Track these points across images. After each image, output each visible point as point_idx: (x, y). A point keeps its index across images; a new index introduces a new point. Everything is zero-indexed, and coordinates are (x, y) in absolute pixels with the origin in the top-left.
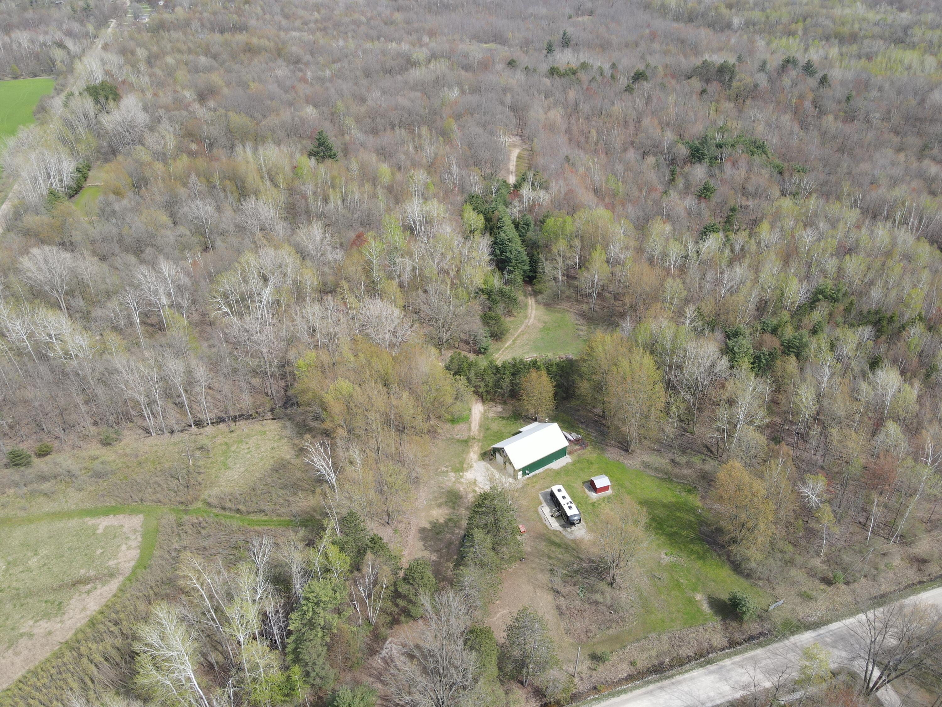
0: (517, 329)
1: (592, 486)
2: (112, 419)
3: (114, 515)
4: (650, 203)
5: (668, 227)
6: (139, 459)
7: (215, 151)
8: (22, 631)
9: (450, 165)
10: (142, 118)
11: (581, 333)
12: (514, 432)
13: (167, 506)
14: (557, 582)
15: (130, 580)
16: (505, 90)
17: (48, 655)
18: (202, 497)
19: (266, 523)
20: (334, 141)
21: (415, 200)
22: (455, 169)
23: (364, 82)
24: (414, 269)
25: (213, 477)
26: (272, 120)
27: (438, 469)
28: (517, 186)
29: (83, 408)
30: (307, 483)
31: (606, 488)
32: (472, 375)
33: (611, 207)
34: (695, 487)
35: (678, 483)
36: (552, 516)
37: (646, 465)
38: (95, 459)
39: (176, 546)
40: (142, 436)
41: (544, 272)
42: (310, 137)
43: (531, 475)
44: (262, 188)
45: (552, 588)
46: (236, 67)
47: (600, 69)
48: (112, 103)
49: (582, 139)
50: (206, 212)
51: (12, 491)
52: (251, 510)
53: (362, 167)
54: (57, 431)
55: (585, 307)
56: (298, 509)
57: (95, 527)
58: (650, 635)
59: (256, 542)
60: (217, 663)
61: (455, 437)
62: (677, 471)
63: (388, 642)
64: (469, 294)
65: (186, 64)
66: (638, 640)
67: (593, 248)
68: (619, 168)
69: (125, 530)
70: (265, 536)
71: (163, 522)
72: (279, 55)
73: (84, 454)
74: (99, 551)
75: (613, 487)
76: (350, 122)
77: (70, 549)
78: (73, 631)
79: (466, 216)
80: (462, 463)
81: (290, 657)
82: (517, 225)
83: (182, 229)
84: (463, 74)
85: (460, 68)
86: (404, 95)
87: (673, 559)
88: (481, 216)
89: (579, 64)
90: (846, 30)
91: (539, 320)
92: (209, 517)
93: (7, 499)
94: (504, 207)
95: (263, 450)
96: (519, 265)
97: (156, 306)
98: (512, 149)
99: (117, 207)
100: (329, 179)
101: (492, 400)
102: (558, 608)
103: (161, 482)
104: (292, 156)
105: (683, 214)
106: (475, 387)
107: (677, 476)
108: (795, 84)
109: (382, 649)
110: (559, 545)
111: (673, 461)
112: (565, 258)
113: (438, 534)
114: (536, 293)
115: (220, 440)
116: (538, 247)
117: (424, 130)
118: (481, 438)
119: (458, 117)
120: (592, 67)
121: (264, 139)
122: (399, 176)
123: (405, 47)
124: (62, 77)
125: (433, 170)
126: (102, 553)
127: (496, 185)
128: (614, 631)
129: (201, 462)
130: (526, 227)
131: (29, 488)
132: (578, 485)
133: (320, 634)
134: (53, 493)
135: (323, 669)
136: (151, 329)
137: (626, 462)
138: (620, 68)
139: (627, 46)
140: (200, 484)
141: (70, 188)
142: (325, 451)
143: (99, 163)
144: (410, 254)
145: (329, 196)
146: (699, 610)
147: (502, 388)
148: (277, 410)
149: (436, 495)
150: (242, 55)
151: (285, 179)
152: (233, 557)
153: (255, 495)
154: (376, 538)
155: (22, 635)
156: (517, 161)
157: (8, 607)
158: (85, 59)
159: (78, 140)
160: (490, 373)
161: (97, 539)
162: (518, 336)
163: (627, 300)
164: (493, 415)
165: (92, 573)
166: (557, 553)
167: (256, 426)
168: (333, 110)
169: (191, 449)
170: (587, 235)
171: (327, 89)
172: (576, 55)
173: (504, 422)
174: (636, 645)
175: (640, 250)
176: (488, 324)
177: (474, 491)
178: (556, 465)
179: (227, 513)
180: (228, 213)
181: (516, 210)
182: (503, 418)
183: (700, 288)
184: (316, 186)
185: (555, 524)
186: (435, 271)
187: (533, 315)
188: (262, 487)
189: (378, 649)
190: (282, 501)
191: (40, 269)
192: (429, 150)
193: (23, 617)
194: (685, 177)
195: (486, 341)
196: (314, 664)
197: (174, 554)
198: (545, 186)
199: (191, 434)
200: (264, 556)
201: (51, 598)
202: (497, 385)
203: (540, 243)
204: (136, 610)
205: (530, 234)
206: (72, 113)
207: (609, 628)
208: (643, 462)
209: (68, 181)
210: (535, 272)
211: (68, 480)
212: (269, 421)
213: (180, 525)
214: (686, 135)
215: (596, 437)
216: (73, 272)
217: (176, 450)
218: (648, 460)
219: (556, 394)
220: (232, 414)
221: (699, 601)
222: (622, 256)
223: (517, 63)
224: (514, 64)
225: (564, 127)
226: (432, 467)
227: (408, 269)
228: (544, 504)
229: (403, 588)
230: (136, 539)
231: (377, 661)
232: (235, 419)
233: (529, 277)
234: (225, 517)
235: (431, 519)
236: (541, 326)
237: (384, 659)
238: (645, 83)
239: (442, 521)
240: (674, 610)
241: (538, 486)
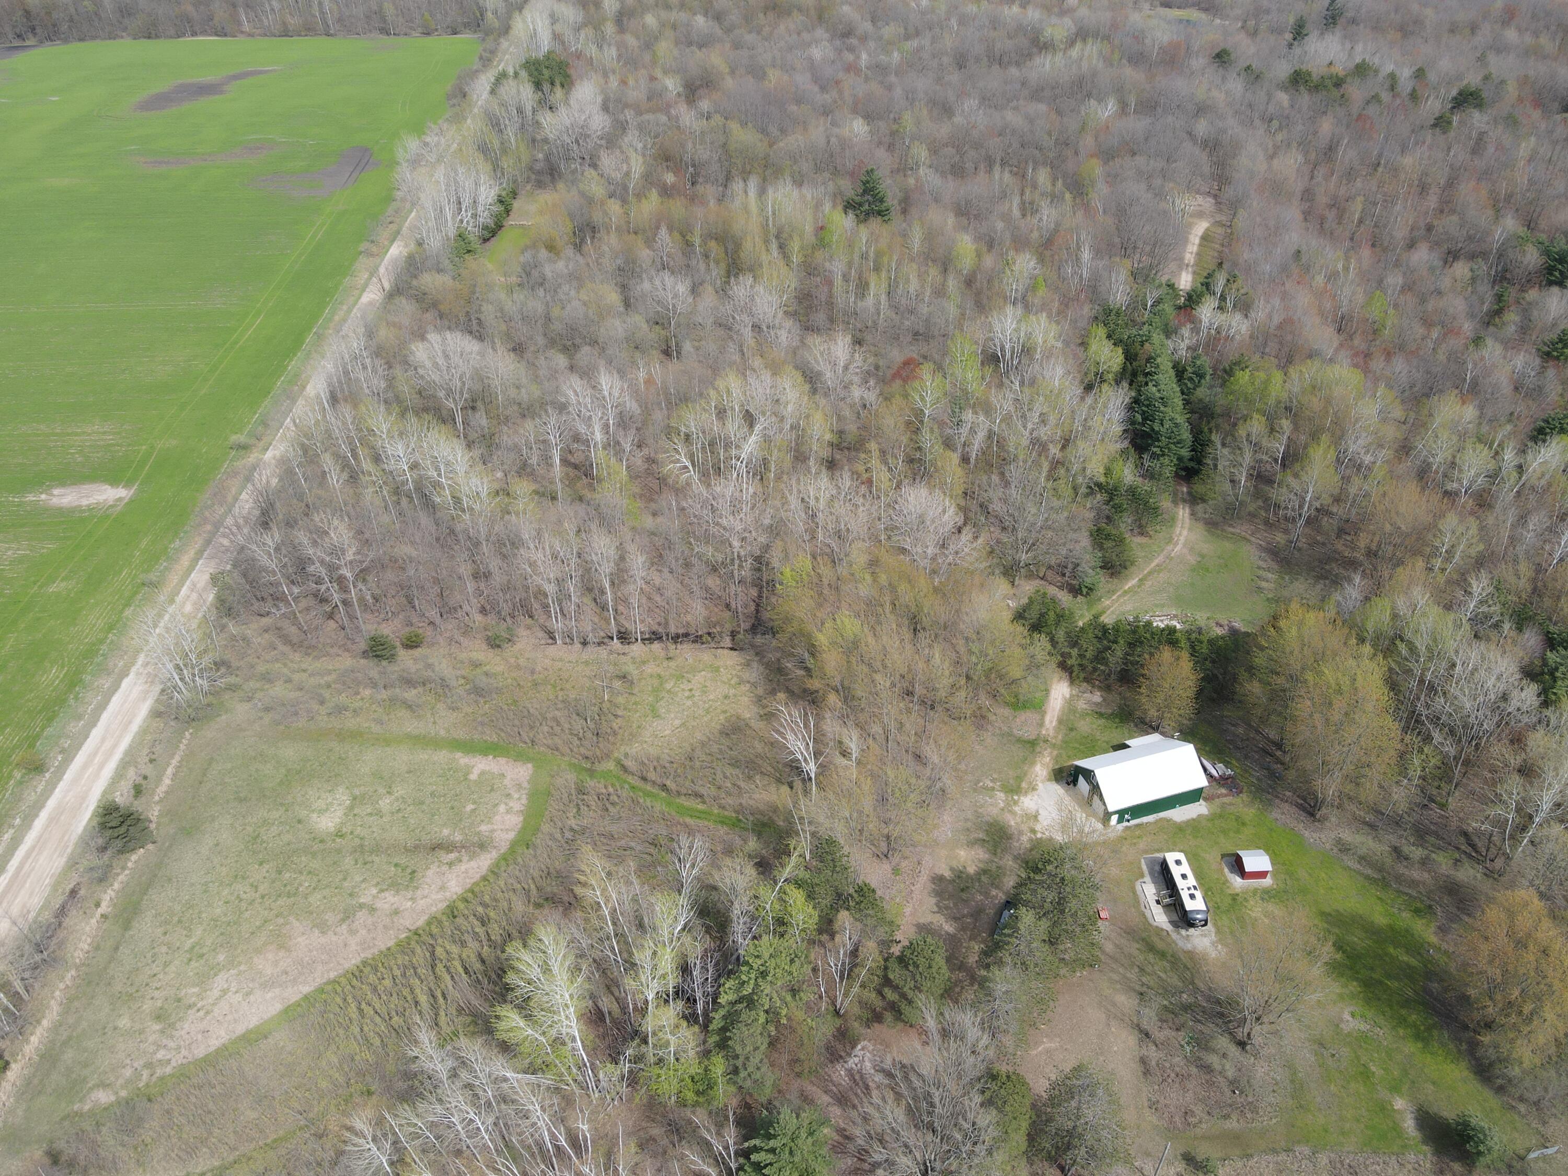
0: (1151, 560)
1: (1238, 865)
2: (506, 608)
3: (495, 757)
4: (1442, 357)
5: (1470, 412)
6: (535, 677)
7: (700, 188)
8: (362, 900)
9: (1079, 248)
10: (599, 122)
11: (1264, 584)
12: (1115, 743)
13: (567, 759)
14: (1149, 1017)
15: (505, 859)
16: (1201, 110)
17: (391, 943)
18: (616, 755)
19: (703, 816)
20: (890, 188)
21: (1009, 310)
22: (1086, 255)
23: (954, 77)
24: (990, 435)
25: (635, 725)
26: (794, 141)
27: (979, 781)
28: (1193, 300)
29: (470, 586)
30: (770, 764)
31: (1262, 875)
32: (1061, 635)
33: (1363, 360)
34: (1430, 907)
35: (1399, 891)
36: (1158, 902)
37: (1344, 848)
38: (476, 665)
39: (572, 823)
40: (543, 642)
41: (1216, 466)
42: (852, 174)
43: (1133, 822)
44: (764, 258)
45: (1138, 1025)
46: (750, 38)
47: (1392, 77)
48: (559, 93)
49: (1331, 215)
50: (676, 296)
51: (367, 692)
52: (684, 791)
53: (930, 236)
54: (433, 614)
55: (1280, 538)
56: (751, 802)
57: (468, 770)
58: (1297, 1149)
59: (684, 841)
60: (610, 1013)
61: (1015, 732)
62: (1401, 869)
63: (859, 1047)
64: (1075, 489)
65: (674, 27)
66: (1275, 1151)
67: (1315, 436)
68: (1395, 280)
69: (506, 782)
70: (698, 836)
71: (559, 781)
72: (820, 18)
73: (463, 656)
74: (470, 807)
75: (1275, 873)
76: (921, 152)
77: (432, 794)
78: (426, 917)
79: (1094, 347)
80: (1019, 779)
81: (713, 1039)
82: (1180, 371)
83: (638, 320)
84: (1130, 74)
85: (1124, 61)
86: (1016, 109)
87: (1363, 1027)
88: (1120, 350)
89: (1351, 65)
91: (1191, 549)
92: (622, 788)
93: (361, 703)
94: (1162, 337)
95: (712, 697)
96: (1172, 446)
97: (587, 442)
98: (1195, 220)
99: (548, 270)
100: (872, 255)
101: (1086, 680)
102: (1143, 1061)
103: (562, 720)
104: (818, 206)
105: (1506, 388)
106: (1062, 655)
107: (1399, 878)
109: (849, 1055)
110: (1162, 955)
111: (1396, 850)
112: (1257, 447)
113: (962, 890)
114: (1194, 500)
115: (650, 669)
116: (1212, 416)
117: (1043, 177)
118: (1059, 742)
119: (1108, 155)
120: (1376, 71)
121: (778, 172)
122: (989, 261)
123: (1033, 14)
124: (491, 37)
125: (1048, 253)
126: (474, 811)
127: (1156, 294)
128: (1235, 1124)
129: (621, 700)
130: (1196, 380)
131: (389, 692)
132: (1212, 857)
133: (762, 1020)
134: (418, 706)
135: (758, 1069)
136: (572, 472)
137: (1307, 834)
138: (1432, 77)
139: (1453, 30)
140: (615, 733)
141: (486, 228)
142: (806, 726)
143: (529, 187)
144: (987, 409)
145: (867, 284)
146: (1397, 1130)
147: (1107, 665)
148: (740, 636)
149: (969, 824)
150: (761, 15)
151: (802, 248)
152: (649, 858)
153: (692, 768)
154: (865, 889)
155: (361, 906)
156: (1200, 245)
157: (348, 861)
158: (526, 12)
159: (505, 151)
160: (1091, 635)
161: (469, 788)
162: (1150, 573)
163: (1363, 541)
164: (1084, 706)
165: (458, 837)
166: (1159, 968)
167: (706, 656)
168: (895, 127)
169: (608, 675)
170: (1308, 413)
171: (890, 88)
172: (1348, 46)
173: (1102, 722)
174: (1270, 1158)
175: (1404, 449)
176: (1101, 547)
177: (1033, 831)
178: (1180, 814)
179: (649, 787)
180: (709, 299)
181: (1183, 346)
182: (1101, 715)
183: (1512, 539)
184: (850, 264)
185: (1160, 918)
186: (1025, 442)
187: (1182, 539)
188: (704, 757)
189: (843, 1054)
190: (729, 785)
191: (436, 365)
192: (1048, 215)
193: (364, 880)
194: (1525, 310)
195: (1090, 573)
196: (747, 1058)
197: (568, 835)
198: (1244, 306)
199: (611, 652)
200: (693, 866)
201: (403, 860)
202: (1099, 658)
203: (1218, 410)
204: (510, 909)
205: (1202, 393)
206: (503, 104)
207: (1226, 1117)
208: (1339, 841)
209: (485, 218)
210: (1200, 462)
211: (440, 691)
212: (726, 651)
213: (581, 791)
214: (1543, 224)
215: (1258, 779)
216: (478, 376)
217: (588, 673)
218: (1349, 839)
219: (1200, 693)
220: (673, 630)
221: (1398, 1111)
222: (1368, 459)
223: (1233, 57)
224: (1226, 58)
225: (1299, 187)
226: (970, 777)
227: (981, 435)
228: (1148, 878)
229: (895, 974)
230: (519, 799)
231: (840, 1074)
232: (676, 638)
233: (1186, 469)
234: (648, 794)
235: (954, 864)
236: (1192, 560)
237: (850, 1072)
238: (1476, 114)
239: (971, 870)
240: (1349, 1116)
241: (1142, 845)
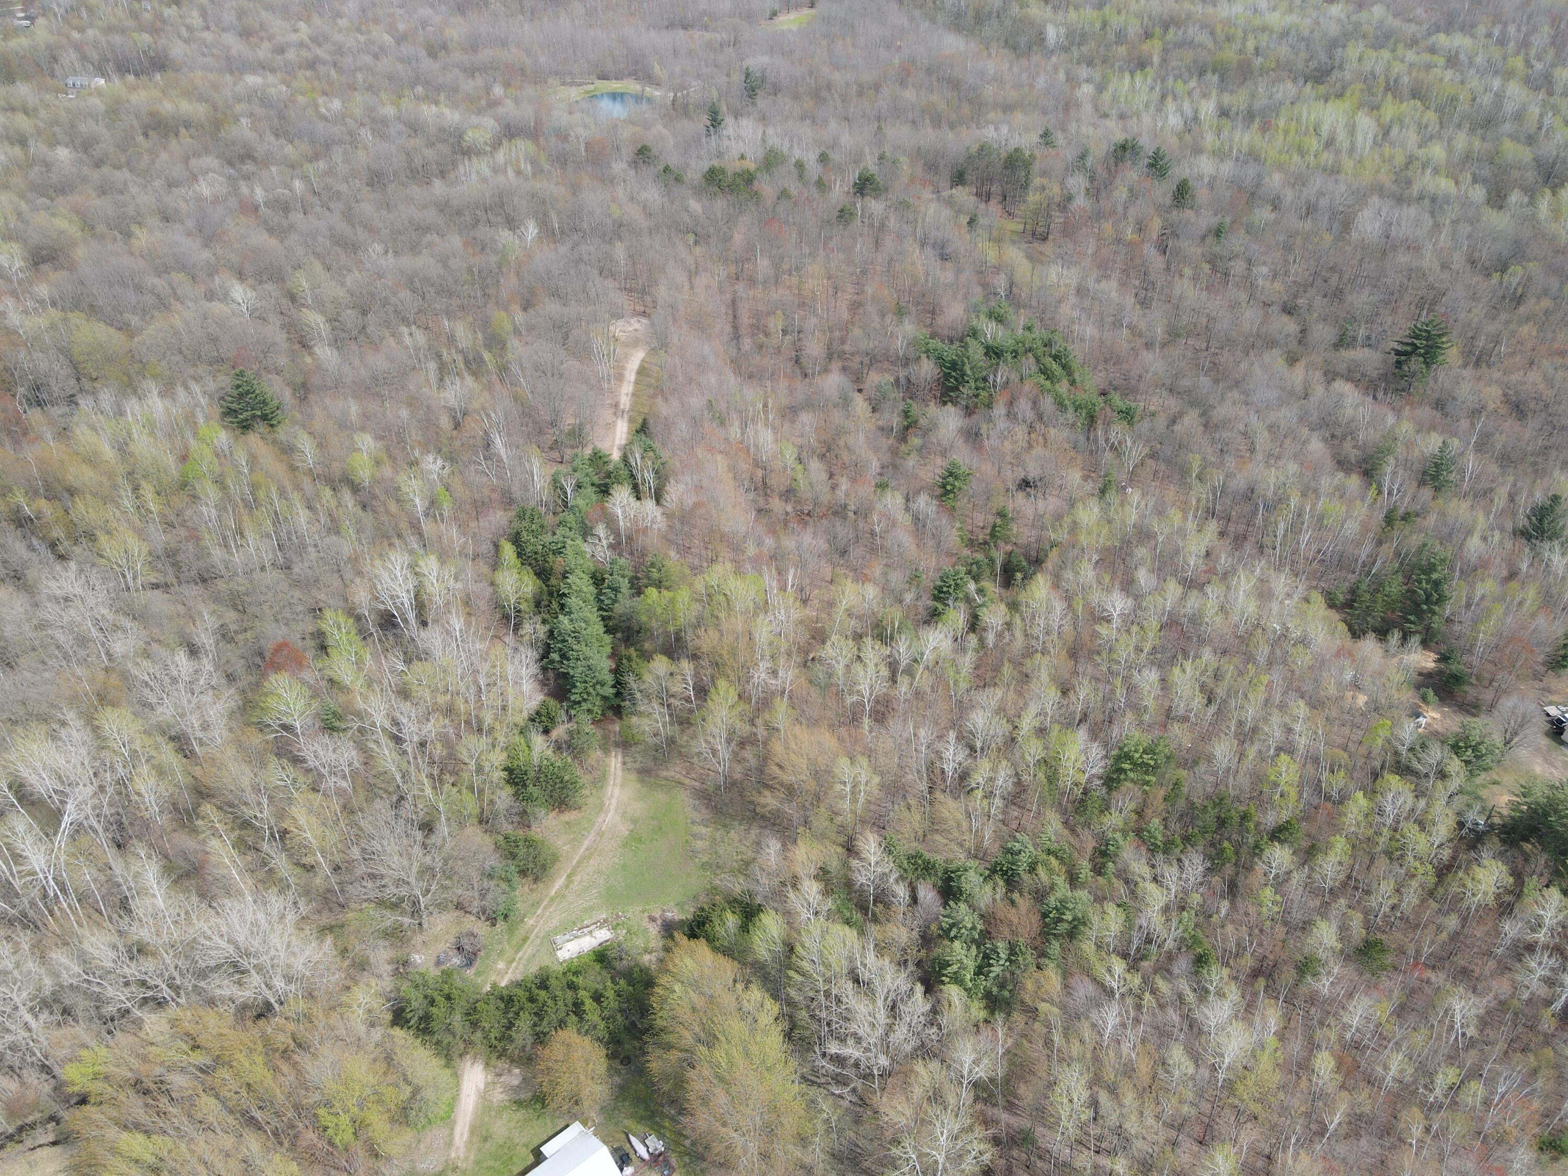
0: (580, 844)
11: (698, 845)
16: (617, 230)
47: (800, 165)
61: (420, 1167)
82: (598, 582)
88: (531, 571)
89: (762, 155)
90: (1230, 55)
91: (624, 815)
94: (578, 540)
96: (591, 690)
98: (631, 350)
101: (505, 1052)
108: (1133, 194)
114: (625, 741)
117: (461, 329)
118: (470, 1165)
120: (785, 160)
121: (141, 380)
123: (453, 114)
125: (457, 446)
127: (573, 480)
130: (613, 595)
138: (836, 159)
156: (636, 383)
162: (579, 864)
164: (501, 1097)
172: (760, 130)
173: (521, 1114)
176: (513, 855)
181: (602, 545)
182: (521, 1104)
187: (614, 802)
205: (622, 605)
210: (623, 693)
224: (646, 156)
233: (611, 708)
236: (624, 829)
238: (874, 202)
